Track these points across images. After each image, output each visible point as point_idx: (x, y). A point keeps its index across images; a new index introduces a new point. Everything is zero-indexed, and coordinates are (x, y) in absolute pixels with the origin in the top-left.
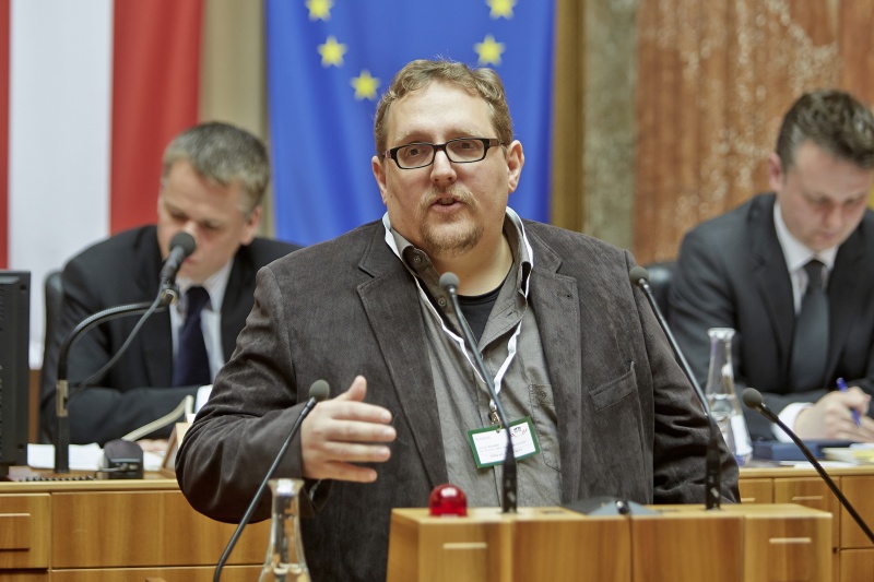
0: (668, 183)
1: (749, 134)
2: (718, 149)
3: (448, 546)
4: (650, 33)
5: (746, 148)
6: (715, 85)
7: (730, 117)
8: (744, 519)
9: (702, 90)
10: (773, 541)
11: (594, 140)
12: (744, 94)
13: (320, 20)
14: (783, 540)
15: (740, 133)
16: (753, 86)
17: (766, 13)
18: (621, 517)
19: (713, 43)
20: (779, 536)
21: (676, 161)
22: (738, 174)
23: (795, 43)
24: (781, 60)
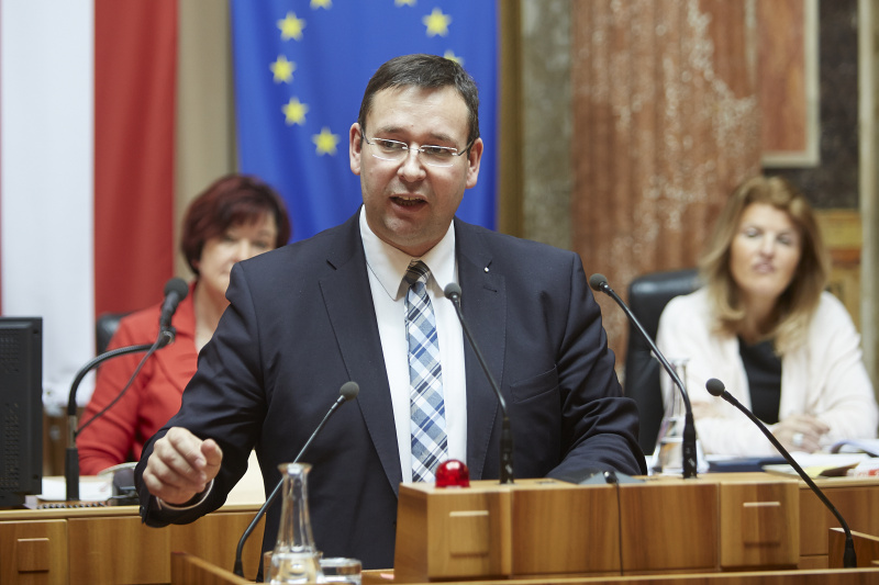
0: (604, 226)
1: (677, 180)
2: (649, 194)
3: (453, 514)
4: (585, 90)
5: (675, 193)
6: (646, 136)
7: (660, 165)
8: (720, 485)
9: (634, 140)
10: (746, 504)
11: (533, 188)
12: (672, 143)
13: (283, 83)
14: (756, 504)
15: (670, 179)
16: (681, 137)
17: (691, 69)
18: (609, 486)
19: (644, 98)
20: (751, 501)
21: (611, 206)
22: (668, 217)
23: (717, 96)
24: (704, 113)
